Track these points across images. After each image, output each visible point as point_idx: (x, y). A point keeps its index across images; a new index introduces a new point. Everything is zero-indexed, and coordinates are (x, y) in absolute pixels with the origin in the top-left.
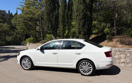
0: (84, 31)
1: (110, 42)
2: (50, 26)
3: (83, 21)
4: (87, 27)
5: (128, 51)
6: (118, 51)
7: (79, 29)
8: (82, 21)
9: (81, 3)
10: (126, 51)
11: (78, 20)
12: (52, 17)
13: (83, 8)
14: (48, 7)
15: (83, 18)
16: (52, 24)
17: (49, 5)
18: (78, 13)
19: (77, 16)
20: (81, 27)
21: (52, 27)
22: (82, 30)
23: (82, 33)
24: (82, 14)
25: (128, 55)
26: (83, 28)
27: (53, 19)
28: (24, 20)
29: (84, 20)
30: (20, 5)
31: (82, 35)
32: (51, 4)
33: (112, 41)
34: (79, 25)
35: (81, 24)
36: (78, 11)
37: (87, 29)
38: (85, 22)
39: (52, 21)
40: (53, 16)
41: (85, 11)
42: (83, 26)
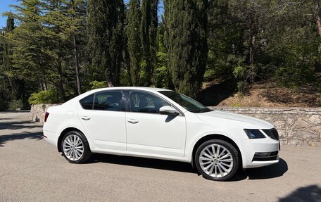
0: (190, 72)
1: (245, 97)
2: (104, 60)
3: (188, 49)
4: (197, 63)
5: (289, 112)
6: (269, 114)
7: (179, 67)
8: (186, 49)
9: (184, 8)
10: (285, 112)
11: (178, 47)
12: (110, 39)
13: (190, 18)
14: (100, 14)
15: (188, 43)
16: (108, 56)
17: (100, 9)
18: (177, 29)
19: (175, 37)
20: (183, 62)
21: (108, 62)
22: (187, 70)
23: (186, 76)
24: (186, 33)
25: (290, 121)
26: (189, 66)
27: (112, 44)
28: (31, 44)
29: (190, 47)
30: (12, 6)
31: (185, 81)
32: (104, 6)
33: (249, 94)
34: (180, 58)
35: (185, 55)
36: (177, 27)
37: (197, 67)
38: (192, 51)
39: (108, 47)
40: (111, 35)
41: (193, 26)
42: (189, 61)
